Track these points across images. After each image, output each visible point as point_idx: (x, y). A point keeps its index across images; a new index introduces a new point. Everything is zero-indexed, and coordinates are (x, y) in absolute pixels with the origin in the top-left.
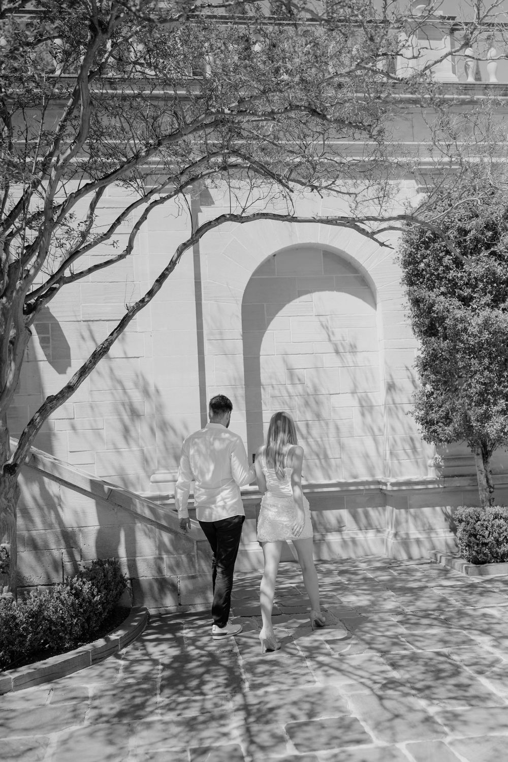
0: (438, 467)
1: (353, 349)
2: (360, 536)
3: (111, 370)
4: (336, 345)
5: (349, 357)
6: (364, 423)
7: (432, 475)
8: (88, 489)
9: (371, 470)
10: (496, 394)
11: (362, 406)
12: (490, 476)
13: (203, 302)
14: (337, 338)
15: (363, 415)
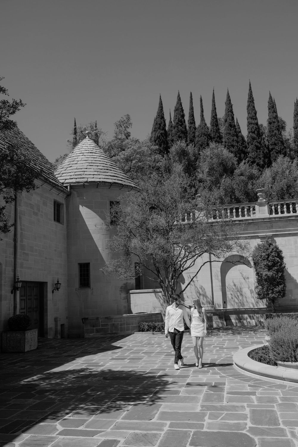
0: (266, 305)
1: (248, 278)
2: (251, 321)
3: (195, 284)
4: (244, 277)
5: (247, 280)
6: (251, 296)
7: (265, 307)
8: (189, 307)
9: (254, 306)
10: (270, 289)
11: (251, 292)
12: (275, 307)
13: (212, 268)
14: (244, 276)
15: (251, 294)
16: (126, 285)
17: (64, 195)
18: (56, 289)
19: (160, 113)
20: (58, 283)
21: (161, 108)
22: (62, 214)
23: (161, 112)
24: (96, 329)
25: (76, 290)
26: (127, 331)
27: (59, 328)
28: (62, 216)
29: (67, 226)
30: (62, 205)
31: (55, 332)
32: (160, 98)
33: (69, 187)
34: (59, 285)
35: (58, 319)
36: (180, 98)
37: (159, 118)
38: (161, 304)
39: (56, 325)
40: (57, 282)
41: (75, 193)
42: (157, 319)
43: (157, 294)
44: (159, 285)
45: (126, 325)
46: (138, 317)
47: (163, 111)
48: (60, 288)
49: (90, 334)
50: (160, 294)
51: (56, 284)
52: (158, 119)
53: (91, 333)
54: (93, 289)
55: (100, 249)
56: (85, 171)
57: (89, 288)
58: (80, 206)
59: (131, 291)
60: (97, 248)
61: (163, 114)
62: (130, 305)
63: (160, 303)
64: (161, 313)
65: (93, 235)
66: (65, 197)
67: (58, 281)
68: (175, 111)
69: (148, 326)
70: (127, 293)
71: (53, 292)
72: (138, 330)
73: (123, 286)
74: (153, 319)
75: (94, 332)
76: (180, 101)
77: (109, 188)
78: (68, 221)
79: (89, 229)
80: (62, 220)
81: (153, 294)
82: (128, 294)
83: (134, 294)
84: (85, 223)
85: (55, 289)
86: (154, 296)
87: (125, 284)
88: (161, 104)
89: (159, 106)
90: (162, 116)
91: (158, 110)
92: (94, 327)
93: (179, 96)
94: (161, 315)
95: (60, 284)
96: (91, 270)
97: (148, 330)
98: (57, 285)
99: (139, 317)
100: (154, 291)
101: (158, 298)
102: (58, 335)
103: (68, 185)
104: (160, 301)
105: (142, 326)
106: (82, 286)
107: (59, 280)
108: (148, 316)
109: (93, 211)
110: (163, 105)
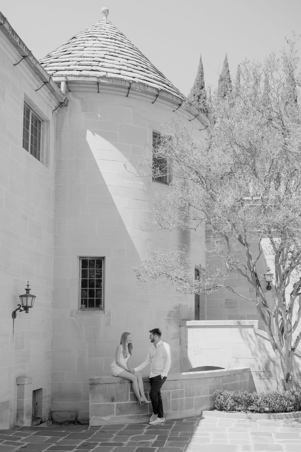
16: (178, 308)
17: (50, 101)
18: (22, 308)
19: (199, 80)
20: (27, 294)
21: (201, 74)
22: (45, 145)
23: (201, 79)
24: (118, 405)
25: (71, 315)
26: (187, 409)
27: (28, 400)
28: (45, 147)
29: (57, 174)
30: (45, 123)
31: (18, 410)
32: (201, 61)
33: (63, 85)
34: (31, 298)
35: (26, 379)
36: (227, 64)
37: (198, 87)
38: (252, 351)
39: (20, 395)
40: (25, 292)
41: (75, 102)
42: (243, 381)
43: (243, 330)
44: (255, 312)
45: (186, 396)
46: (210, 378)
47: (203, 78)
48: (31, 307)
49: (104, 418)
50: (250, 331)
51: (21, 296)
52: (196, 88)
53: (105, 415)
54: (109, 315)
55: (129, 228)
56: (100, 62)
57: (102, 311)
58: (89, 133)
59: (188, 323)
60: (124, 226)
61: (204, 84)
62: (187, 351)
63: (250, 348)
64: (249, 369)
65: (115, 198)
66: (54, 108)
67: (28, 290)
68: (219, 81)
69: (233, 399)
70: (180, 326)
71: (14, 315)
72: (209, 407)
73: (172, 311)
74: (236, 382)
75: (112, 413)
76: (227, 68)
77: (153, 103)
78: (58, 162)
79: (107, 182)
80: (45, 156)
81: (237, 330)
82: (182, 328)
83: (195, 329)
84: (99, 169)
85: (19, 309)
86: (238, 334)
87: (176, 308)
88: (201, 68)
89: (199, 71)
90: (201, 84)
91: (197, 77)
92: (113, 400)
93: (226, 60)
94: (250, 372)
95: (33, 297)
96: (106, 273)
97: (233, 409)
98: (24, 298)
99: (212, 379)
100: (238, 324)
101: (247, 339)
102: (25, 419)
103: (63, 79)
104: (249, 345)
105: (219, 398)
106: (86, 307)
107: (29, 288)
108: (228, 376)
109: (117, 146)
110: (204, 70)
